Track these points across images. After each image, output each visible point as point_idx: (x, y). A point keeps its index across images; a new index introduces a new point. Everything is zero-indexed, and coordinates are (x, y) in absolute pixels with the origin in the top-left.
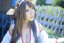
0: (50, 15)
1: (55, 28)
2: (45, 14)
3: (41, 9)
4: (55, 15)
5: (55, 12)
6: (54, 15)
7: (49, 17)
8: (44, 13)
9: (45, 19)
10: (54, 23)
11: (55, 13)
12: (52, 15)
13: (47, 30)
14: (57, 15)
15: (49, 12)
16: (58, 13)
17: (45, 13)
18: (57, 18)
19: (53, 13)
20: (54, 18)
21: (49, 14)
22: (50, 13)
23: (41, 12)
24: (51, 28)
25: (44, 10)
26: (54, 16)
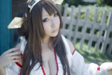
0: (93, 23)
1: (103, 44)
2: (84, 21)
3: (76, 13)
4: (102, 22)
5: (102, 17)
6: (100, 22)
7: (92, 25)
8: (82, 20)
9: (84, 30)
10: (101, 37)
11: (102, 19)
12: (97, 21)
13: (89, 49)
14: (106, 22)
15: (90, 16)
16: (107, 17)
17: (83, 18)
18: (106, 26)
19: (97, 19)
20: (101, 27)
21: (92, 20)
22: (93, 18)
23: (76, 18)
24: (96, 45)
25: (82, 14)
26: (101, 24)
